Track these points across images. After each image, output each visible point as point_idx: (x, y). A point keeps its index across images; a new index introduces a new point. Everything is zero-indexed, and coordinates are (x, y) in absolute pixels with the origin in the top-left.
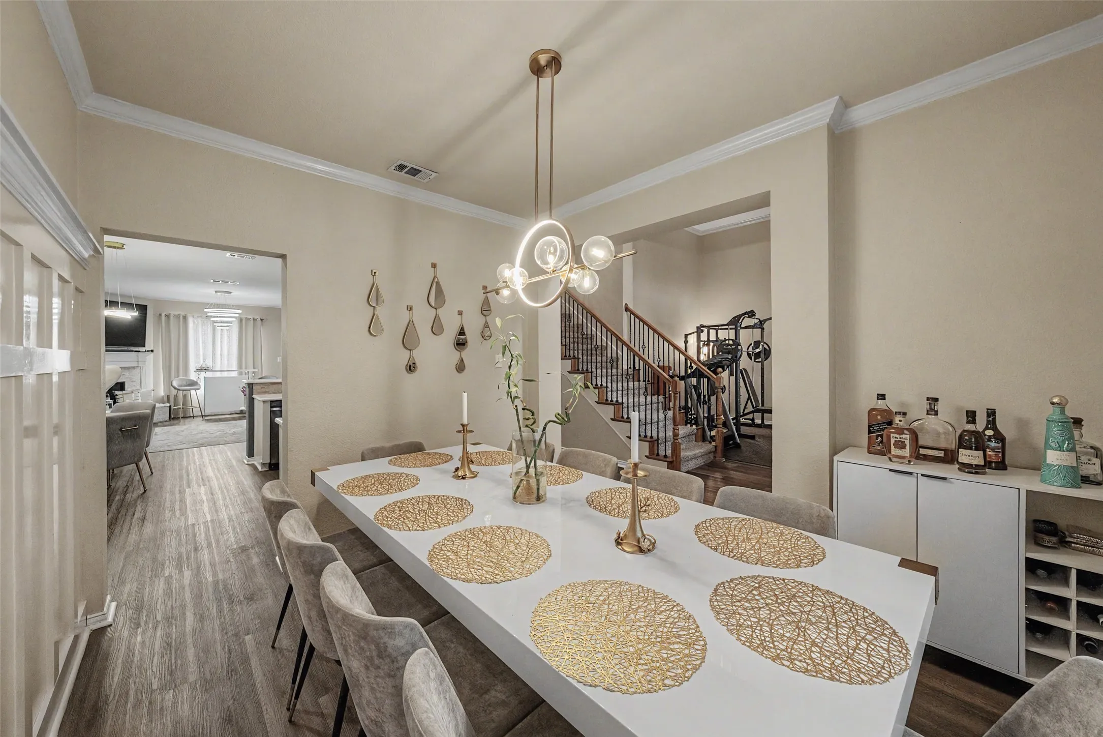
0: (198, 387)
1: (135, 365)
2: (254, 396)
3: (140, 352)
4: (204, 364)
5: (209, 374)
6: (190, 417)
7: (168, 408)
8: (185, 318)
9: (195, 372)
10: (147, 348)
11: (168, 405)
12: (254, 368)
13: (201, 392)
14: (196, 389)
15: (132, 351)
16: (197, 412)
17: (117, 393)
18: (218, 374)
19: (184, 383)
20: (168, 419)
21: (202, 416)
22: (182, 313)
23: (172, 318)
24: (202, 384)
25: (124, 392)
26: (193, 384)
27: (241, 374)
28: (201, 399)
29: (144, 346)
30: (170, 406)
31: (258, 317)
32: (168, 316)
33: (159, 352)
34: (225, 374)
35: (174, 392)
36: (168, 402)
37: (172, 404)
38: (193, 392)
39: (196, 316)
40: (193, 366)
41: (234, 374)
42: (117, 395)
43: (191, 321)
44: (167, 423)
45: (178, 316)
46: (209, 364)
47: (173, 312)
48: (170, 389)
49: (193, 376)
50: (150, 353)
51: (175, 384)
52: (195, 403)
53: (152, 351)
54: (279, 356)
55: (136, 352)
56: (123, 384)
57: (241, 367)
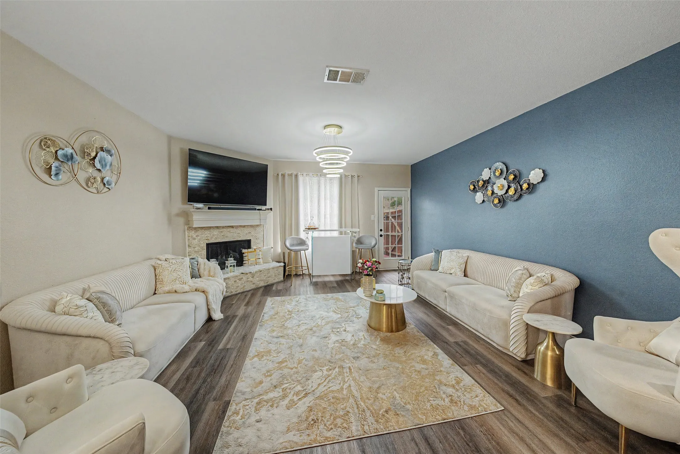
0: (307, 247)
1: (259, 223)
3: (261, 210)
4: (312, 222)
5: (316, 234)
6: (300, 275)
7: (283, 268)
8: (296, 176)
9: (304, 231)
10: (267, 207)
11: (283, 264)
12: (352, 228)
13: (309, 251)
14: (305, 249)
15: (255, 209)
18: (322, 234)
19: (295, 242)
20: (283, 277)
22: (295, 173)
23: (286, 177)
24: (310, 243)
25: (249, 250)
26: (303, 243)
27: (341, 233)
28: (309, 257)
29: (266, 205)
30: (285, 265)
31: (355, 174)
32: (283, 176)
33: (277, 210)
34: (328, 234)
35: (287, 252)
36: (283, 262)
37: (287, 263)
38: (302, 252)
39: (305, 174)
40: (302, 226)
42: (244, 253)
43: (301, 178)
45: (291, 175)
46: (316, 223)
47: (287, 172)
49: (303, 235)
50: (270, 211)
51: (288, 244)
52: (304, 264)
53: (271, 209)
54: (373, 214)
55: (258, 210)
56: (249, 242)
57: (341, 226)
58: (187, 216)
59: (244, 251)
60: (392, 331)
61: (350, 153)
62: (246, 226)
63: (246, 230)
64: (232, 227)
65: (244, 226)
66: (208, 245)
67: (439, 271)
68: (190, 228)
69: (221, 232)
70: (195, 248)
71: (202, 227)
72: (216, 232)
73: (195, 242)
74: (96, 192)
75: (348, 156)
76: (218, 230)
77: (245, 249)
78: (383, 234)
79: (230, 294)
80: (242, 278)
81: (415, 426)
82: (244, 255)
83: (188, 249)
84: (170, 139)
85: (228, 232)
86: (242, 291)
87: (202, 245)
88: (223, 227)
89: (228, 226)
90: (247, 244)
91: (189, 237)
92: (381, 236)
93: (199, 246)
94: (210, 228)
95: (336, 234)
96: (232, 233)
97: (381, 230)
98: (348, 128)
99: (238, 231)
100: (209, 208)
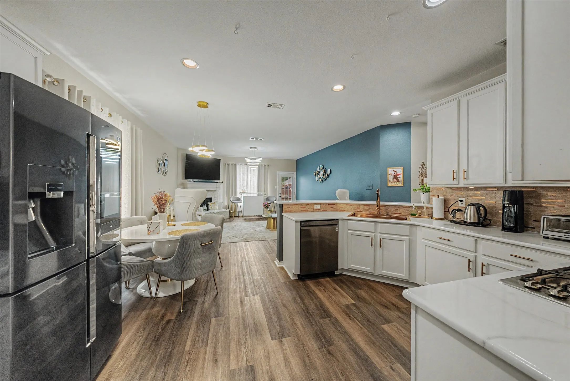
0: (241, 202)
1: (216, 189)
2: (283, 214)
3: (217, 182)
4: (243, 190)
5: (246, 195)
6: (237, 217)
8: (235, 165)
9: (240, 193)
11: (228, 210)
12: (264, 192)
13: (242, 204)
14: (240, 203)
15: (214, 182)
16: (240, 215)
17: (209, 203)
18: (249, 195)
19: (235, 199)
20: (228, 217)
21: (242, 216)
22: (235, 163)
23: (230, 165)
24: (242, 200)
25: (211, 203)
26: (239, 199)
27: (258, 195)
28: (242, 208)
29: (219, 180)
30: (229, 211)
31: (267, 164)
32: (228, 165)
33: (225, 182)
34: (252, 195)
35: (231, 203)
36: (229, 209)
37: (230, 209)
38: (239, 204)
39: (240, 164)
40: (238, 191)
41: (256, 195)
42: (209, 204)
43: (238, 167)
44: (228, 220)
45: (232, 164)
46: (245, 189)
47: (230, 163)
48: (229, 201)
49: (239, 195)
50: (221, 183)
51: (231, 200)
52: (239, 210)
53: (222, 182)
54: (276, 185)
56: (211, 199)
57: (258, 191)
62: (209, 190)
63: (210, 193)
74: (164, 175)
92: (280, 197)
97: (280, 194)
100: (194, 182)
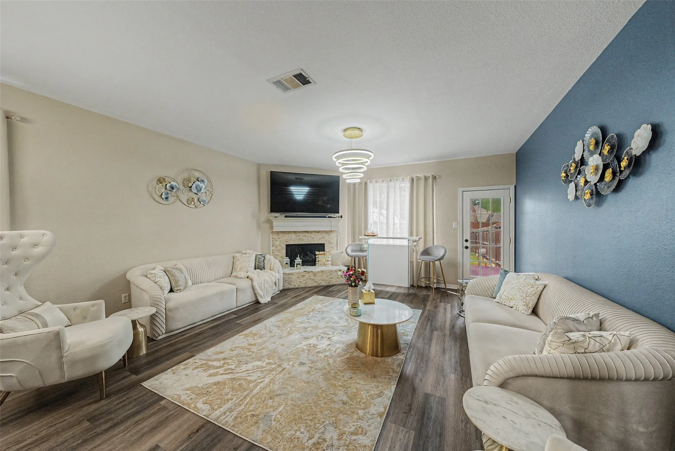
3: (332, 217)
10: (339, 215)
23: (357, 184)
25: (322, 252)
29: (338, 213)
31: (430, 175)
43: (370, 186)
45: (360, 183)
50: (340, 218)
53: (342, 217)
54: (456, 220)
55: (329, 217)
56: (323, 245)
57: (411, 234)
58: (270, 222)
59: (317, 253)
60: (377, 356)
61: (371, 156)
62: (320, 231)
63: (320, 236)
64: (307, 232)
65: (318, 232)
66: (287, 246)
67: (497, 300)
68: (273, 232)
69: (298, 236)
70: (277, 247)
71: (281, 232)
72: (293, 236)
73: (277, 243)
74: (194, 207)
75: (369, 159)
76: (295, 235)
77: (319, 251)
78: (469, 246)
79: (294, 287)
80: (305, 275)
81: (253, 441)
82: (317, 256)
83: (272, 248)
84: (259, 166)
85: (304, 236)
86: (303, 286)
87: (283, 246)
88: (300, 232)
89: (304, 231)
90: (321, 247)
91: (272, 238)
92: (467, 248)
93: (280, 246)
94: (289, 232)
95: (405, 243)
96: (307, 237)
97: (467, 241)
98: (369, 130)
99: (313, 235)
100: (286, 217)
